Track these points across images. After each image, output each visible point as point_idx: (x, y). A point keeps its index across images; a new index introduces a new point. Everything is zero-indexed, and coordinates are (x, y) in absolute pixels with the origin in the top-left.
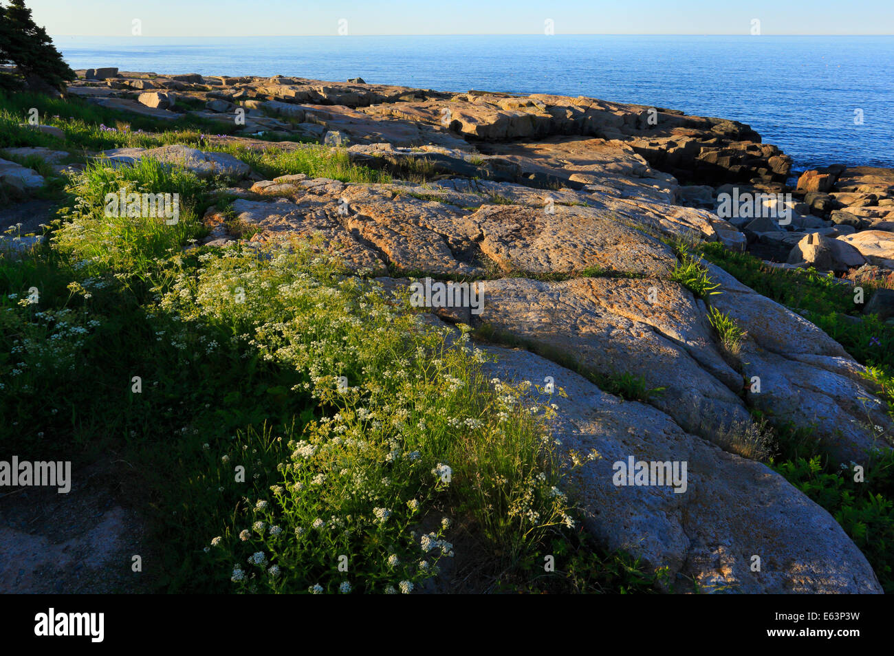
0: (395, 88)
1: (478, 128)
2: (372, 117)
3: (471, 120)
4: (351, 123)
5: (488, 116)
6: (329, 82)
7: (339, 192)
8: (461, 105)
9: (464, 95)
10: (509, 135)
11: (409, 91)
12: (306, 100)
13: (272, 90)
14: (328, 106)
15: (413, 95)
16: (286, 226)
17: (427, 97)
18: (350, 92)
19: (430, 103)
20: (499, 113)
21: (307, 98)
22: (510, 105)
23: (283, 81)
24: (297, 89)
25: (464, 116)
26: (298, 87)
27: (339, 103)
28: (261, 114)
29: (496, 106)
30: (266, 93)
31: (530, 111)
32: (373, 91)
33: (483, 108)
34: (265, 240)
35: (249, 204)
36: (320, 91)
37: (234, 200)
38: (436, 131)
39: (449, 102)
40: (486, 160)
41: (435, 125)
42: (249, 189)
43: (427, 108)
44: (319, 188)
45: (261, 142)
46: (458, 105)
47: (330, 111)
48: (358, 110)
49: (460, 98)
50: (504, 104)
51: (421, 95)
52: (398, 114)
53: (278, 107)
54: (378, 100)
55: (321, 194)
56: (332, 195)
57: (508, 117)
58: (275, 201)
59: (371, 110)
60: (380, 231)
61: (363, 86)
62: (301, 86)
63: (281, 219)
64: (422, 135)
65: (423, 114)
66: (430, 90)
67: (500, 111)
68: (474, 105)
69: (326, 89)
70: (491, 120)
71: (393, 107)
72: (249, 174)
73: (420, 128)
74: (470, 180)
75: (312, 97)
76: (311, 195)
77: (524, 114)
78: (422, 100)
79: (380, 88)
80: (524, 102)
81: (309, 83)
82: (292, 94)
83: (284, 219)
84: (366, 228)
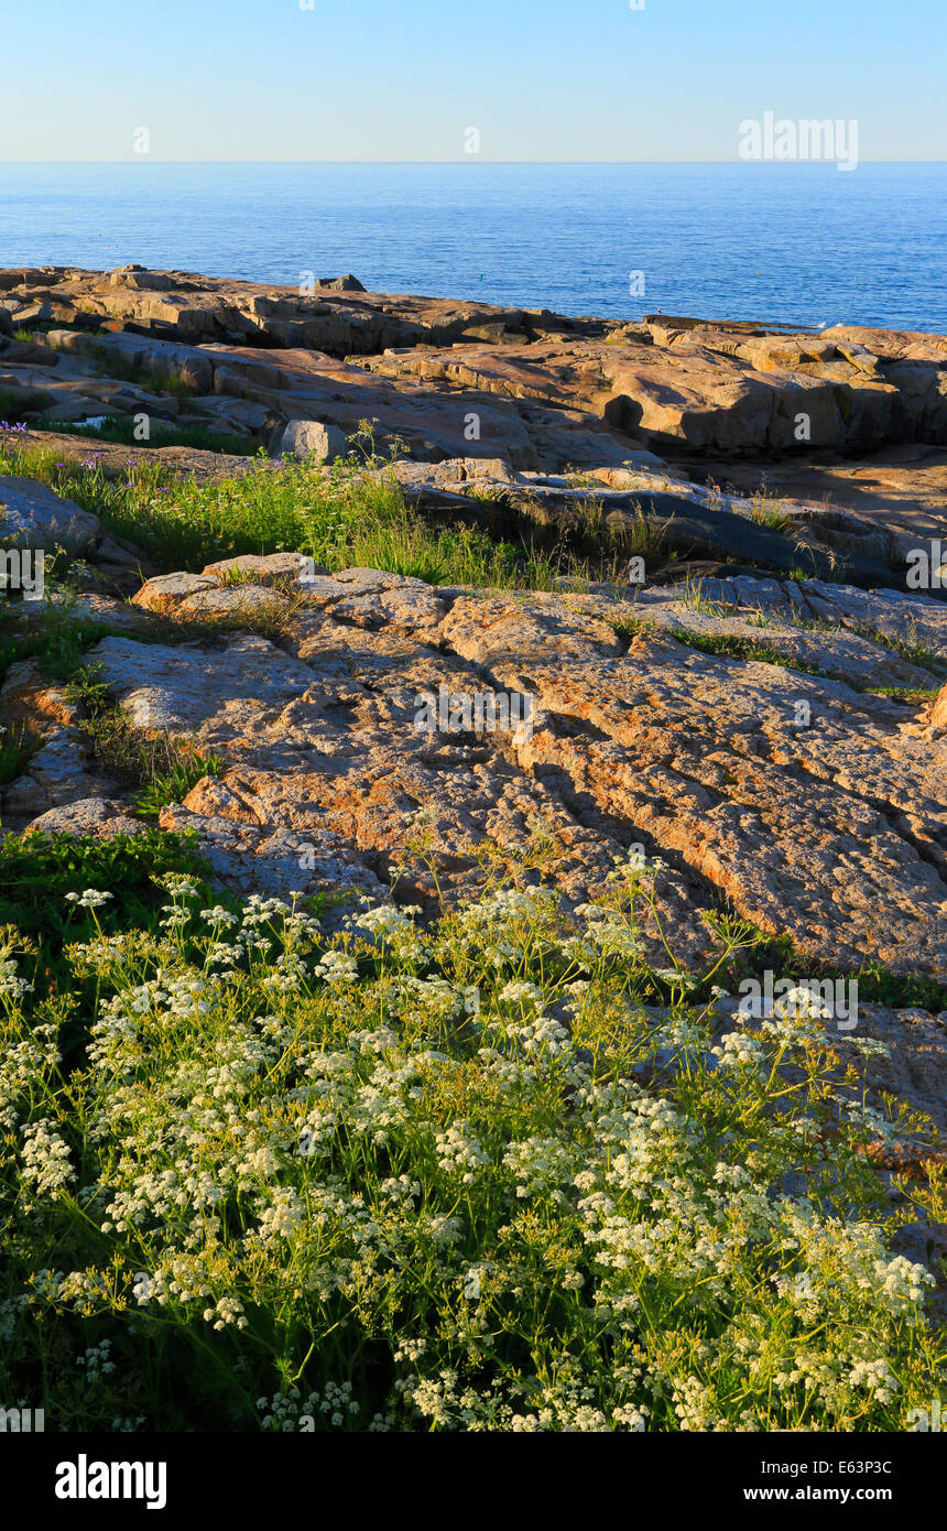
0: (450, 306)
1: (688, 421)
2: (395, 384)
3: (666, 396)
4: (338, 398)
5: (714, 385)
6: (270, 287)
7: (432, 620)
8: (636, 353)
9: (643, 327)
10: (774, 441)
11: (488, 313)
12: (211, 334)
13: (117, 304)
14: (269, 351)
15: (501, 326)
16: (296, 748)
17: (538, 331)
18: (328, 312)
19: (549, 349)
20: (746, 380)
21: (212, 328)
22: (773, 355)
23: (145, 280)
24: (185, 302)
25: (646, 385)
26: (186, 296)
27: (298, 342)
28: (91, 368)
29: (735, 358)
30: (101, 312)
31: (832, 373)
32: (390, 311)
33: (701, 363)
34: (245, 807)
35: (151, 656)
36: (247, 309)
37: (97, 641)
38: (572, 426)
39: (600, 346)
40: (797, 516)
41: (567, 408)
42: (130, 601)
43: (541, 360)
44: (363, 605)
45: (105, 446)
46: (626, 352)
47: (277, 360)
48: (351, 361)
49: (629, 335)
50: (757, 352)
51: (522, 326)
52: (463, 377)
53: (139, 349)
54: (406, 338)
55: (374, 624)
56: (410, 631)
57: (772, 389)
58: (225, 645)
59: (387, 364)
60: (655, 782)
61: (362, 297)
62: (196, 295)
63: (271, 719)
64: (535, 437)
65: (531, 378)
66: (546, 312)
67: (748, 374)
68: (672, 354)
69: (260, 302)
70: (723, 397)
71: (448, 357)
72: (99, 542)
73: (525, 417)
74: (781, 580)
75: (225, 325)
76: (343, 628)
77: (815, 383)
78: (524, 338)
79: (407, 305)
80: (814, 347)
81: (215, 288)
82: (171, 315)
83: (285, 718)
84: (595, 770)
